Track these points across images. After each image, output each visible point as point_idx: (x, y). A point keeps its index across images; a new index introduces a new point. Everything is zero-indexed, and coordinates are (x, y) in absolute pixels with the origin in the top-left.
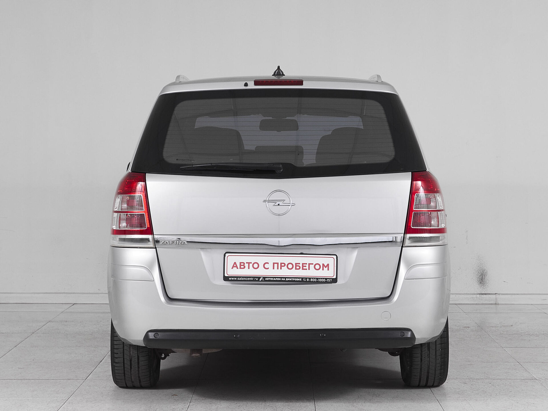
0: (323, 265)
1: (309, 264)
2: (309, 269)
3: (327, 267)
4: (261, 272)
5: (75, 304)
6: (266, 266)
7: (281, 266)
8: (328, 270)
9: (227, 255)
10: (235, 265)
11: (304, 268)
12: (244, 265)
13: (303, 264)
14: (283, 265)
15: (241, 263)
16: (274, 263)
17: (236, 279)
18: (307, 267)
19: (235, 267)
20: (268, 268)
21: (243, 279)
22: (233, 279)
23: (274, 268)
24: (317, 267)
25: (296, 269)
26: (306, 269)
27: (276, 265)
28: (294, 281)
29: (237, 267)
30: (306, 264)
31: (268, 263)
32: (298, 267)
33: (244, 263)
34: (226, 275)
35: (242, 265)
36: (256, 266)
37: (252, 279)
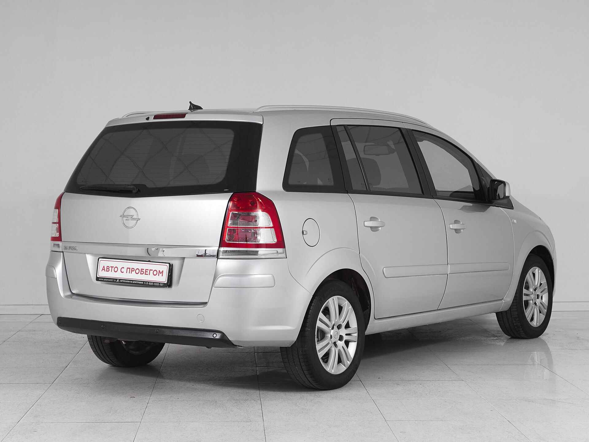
0: (159, 271)
1: (150, 270)
2: (149, 275)
3: (162, 273)
4: (118, 275)
5: (42, 315)
6: (123, 270)
7: (132, 271)
8: (162, 276)
9: (100, 259)
10: (104, 269)
11: (146, 273)
12: (109, 269)
13: (146, 270)
14: (133, 270)
15: (107, 267)
16: (127, 268)
17: (103, 279)
18: (148, 273)
19: (103, 270)
20: (123, 272)
21: (107, 280)
22: (101, 279)
23: (127, 273)
24: (155, 273)
25: (141, 274)
26: (147, 274)
27: (128, 269)
28: (138, 284)
29: (104, 270)
30: (148, 270)
31: (124, 268)
32: (142, 273)
33: (109, 267)
34: (98, 276)
35: (108, 269)
36: (116, 269)
37: (112, 280)
